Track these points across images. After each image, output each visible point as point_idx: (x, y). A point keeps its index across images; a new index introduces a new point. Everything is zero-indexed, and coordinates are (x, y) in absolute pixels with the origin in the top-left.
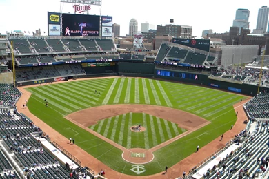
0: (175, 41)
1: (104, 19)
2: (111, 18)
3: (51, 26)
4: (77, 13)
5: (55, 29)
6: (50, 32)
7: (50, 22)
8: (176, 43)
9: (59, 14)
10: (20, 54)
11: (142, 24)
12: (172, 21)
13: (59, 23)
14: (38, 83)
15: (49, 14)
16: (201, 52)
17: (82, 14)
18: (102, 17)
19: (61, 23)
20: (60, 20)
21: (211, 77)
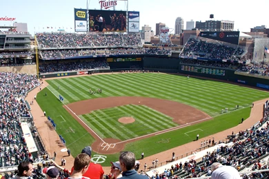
0: (203, 34)
1: (130, 15)
2: (138, 13)
3: (78, 22)
4: (103, 9)
5: (81, 25)
6: (77, 28)
7: (76, 18)
8: (204, 36)
9: (85, 10)
10: (45, 48)
11: (187, 23)
12: (212, 16)
13: (85, 19)
14: (61, 76)
15: (76, 10)
16: (229, 45)
17: (108, 9)
18: (129, 12)
19: (88, 19)
20: (86, 16)
21: (238, 72)
